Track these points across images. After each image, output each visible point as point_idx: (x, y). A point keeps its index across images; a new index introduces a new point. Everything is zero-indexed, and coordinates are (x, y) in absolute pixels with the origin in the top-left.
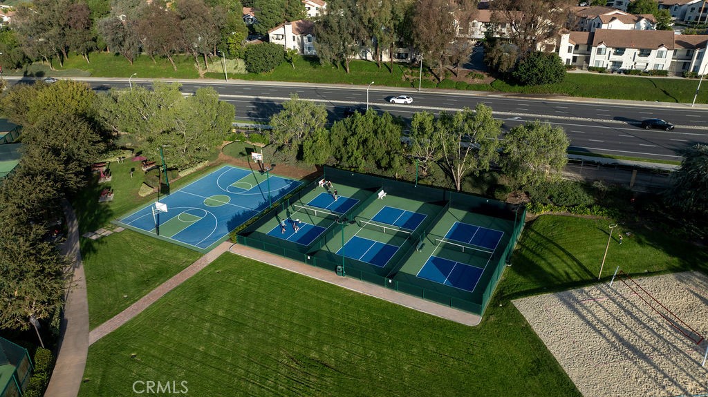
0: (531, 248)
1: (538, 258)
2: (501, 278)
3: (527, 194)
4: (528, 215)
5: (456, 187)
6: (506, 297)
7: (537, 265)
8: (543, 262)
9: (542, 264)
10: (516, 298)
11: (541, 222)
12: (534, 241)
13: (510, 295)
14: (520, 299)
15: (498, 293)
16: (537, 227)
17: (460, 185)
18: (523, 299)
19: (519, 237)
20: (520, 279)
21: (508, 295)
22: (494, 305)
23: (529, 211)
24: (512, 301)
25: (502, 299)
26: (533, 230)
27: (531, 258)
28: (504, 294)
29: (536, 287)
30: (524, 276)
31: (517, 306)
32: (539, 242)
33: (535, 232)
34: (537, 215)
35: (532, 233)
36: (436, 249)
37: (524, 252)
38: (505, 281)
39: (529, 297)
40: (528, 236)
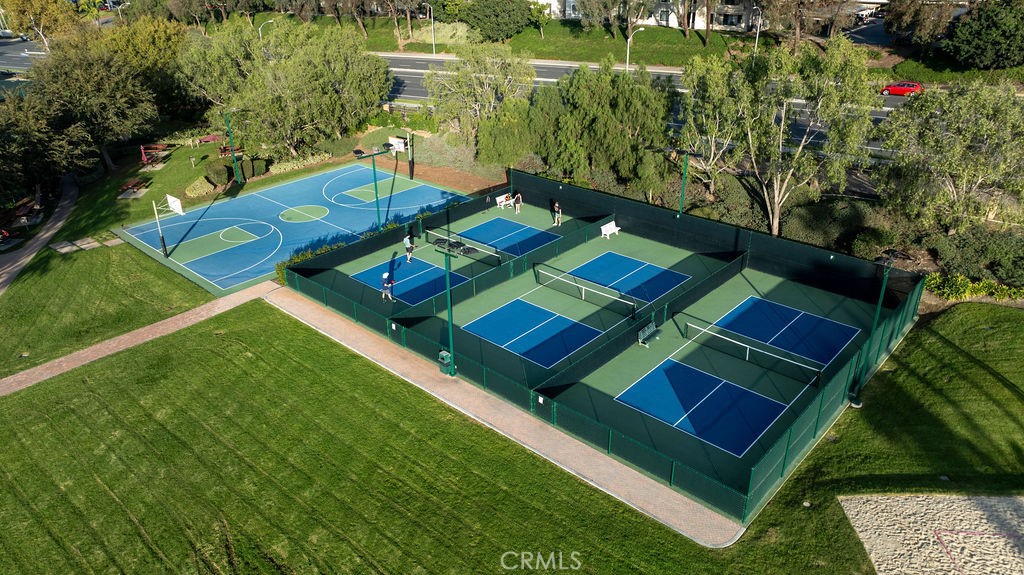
0: (921, 371)
1: (937, 399)
2: (826, 432)
3: (934, 254)
4: (928, 300)
5: (770, 227)
6: (826, 483)
7: (931, 415)
8: (949, 410)
9: (947, 413)
10: (854, 491)
11: (958, 318)
12: (933, 356)
13: (837, 481)
14: (865, 497)
15: (808, 471)
16: (947, 328)
17: (780, 224)
18: (875, 497)
19: (897, 344)
20: (878, 443)
21: (833, 481)
22: (789, 500)
23: (931, 291)
24: (840, 498)
25: (815, 486)
26: (935, 333)
27: (918, 395)
28: (823, 474)
29: (918, 470)
30: (890, 436)
31: (850, 514)
32: (946, 361)
33: (941, 338)
34: (952, 300)
35: (933, 340)
36: (686, 346)
37: (901, 379)
38: (835, 441)
39: (893, 495)
40: (920, 345)
